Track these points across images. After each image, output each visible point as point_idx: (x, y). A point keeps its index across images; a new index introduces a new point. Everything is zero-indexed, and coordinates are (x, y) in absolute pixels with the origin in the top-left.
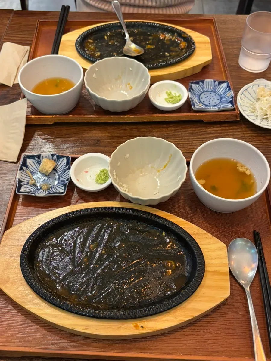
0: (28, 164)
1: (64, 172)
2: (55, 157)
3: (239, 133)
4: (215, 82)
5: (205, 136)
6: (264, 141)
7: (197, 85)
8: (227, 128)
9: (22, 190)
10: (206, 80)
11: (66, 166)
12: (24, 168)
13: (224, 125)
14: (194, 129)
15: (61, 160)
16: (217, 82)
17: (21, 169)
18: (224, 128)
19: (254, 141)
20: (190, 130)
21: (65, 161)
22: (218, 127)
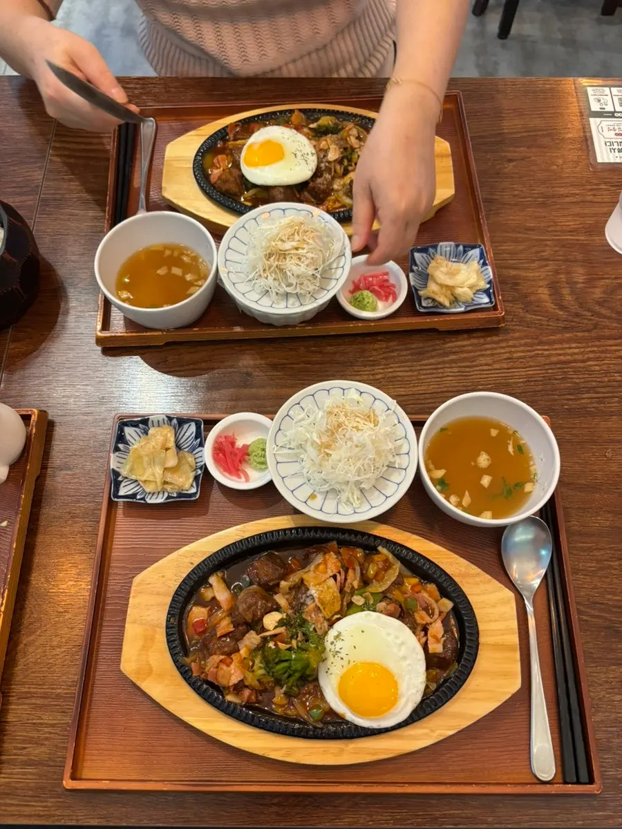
0: (128, 437)
1: (192, 450)
2: (175, 421)
3: (503, 351)
4: (457, 246)
5: (440, 360)
6: (547, 367)
7: (425, 255)
8: (482, 341)
9: (121, 493)
10: (441, 244)
11: (196, 438)
12: (121, 446)
13: (474, 335)
14: (421, 345)
15: (186, 426)
16: (461, 248)
17: (117, 449)
18: (475, 341)
19: (530, 367)
20: (414, 346)
21: (193, 428)
22: (464, 340)
